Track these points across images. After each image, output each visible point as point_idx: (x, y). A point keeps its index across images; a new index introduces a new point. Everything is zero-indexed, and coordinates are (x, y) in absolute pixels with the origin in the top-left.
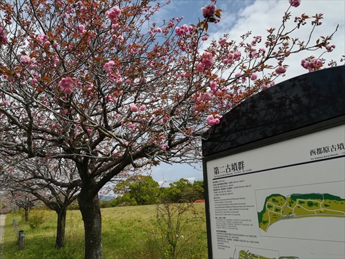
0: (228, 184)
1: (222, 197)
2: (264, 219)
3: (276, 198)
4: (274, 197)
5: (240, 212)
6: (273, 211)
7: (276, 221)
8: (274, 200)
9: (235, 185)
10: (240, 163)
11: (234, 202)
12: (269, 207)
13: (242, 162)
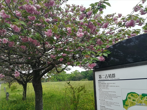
0: (106, 84)
1: (103, 90)
2: (126, 104)
3: (133, 94)
4: (132, 94)
5: (113, 98)
6: (131, 101)
7: (133, 106)
8: (132, 95)
9: (110, 85)
10: (113, 74)
11: (109, 93)
12: (129, 98)
13: (114, 74)
